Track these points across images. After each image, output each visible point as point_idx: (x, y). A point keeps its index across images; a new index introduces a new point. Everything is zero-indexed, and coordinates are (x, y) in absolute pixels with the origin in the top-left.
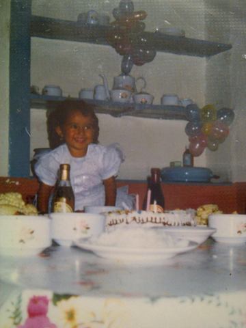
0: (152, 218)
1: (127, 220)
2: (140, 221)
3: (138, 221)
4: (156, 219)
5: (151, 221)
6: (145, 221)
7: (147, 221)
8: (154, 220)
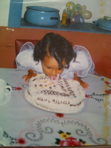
0: (64, 101)
1: (49, 100)
2: (57, 102)
3: (56, 102)
4: (66, 101)
5: (64, 103)
6: (60, 102)
7: (61, 103)
8: (65, 103)
